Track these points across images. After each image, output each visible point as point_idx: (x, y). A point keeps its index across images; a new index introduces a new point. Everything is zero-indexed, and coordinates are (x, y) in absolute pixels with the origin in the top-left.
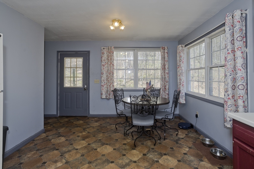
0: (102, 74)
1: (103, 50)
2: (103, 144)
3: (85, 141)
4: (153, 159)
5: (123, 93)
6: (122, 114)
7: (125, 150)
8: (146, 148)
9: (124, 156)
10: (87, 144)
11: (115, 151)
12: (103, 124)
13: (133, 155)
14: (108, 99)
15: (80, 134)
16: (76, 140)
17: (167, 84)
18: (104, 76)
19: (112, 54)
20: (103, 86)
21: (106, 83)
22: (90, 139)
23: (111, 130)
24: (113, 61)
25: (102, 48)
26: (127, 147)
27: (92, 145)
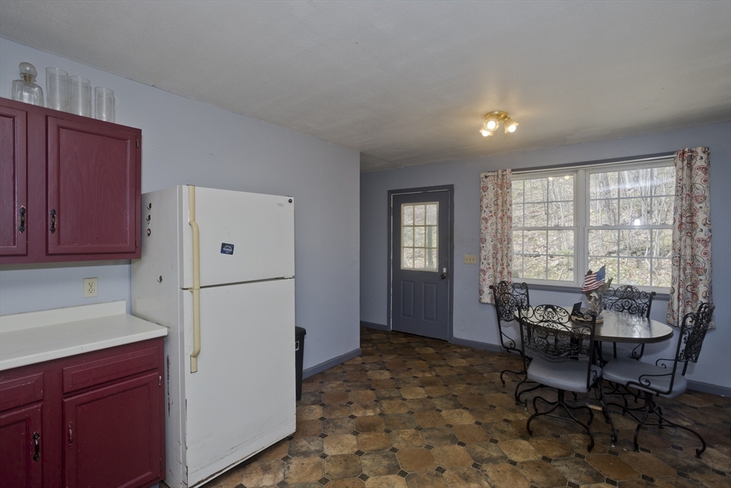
0: (483, 240)
1: (484, 179)
3: (424, 390)
4: (566, 477)
5: (527, 296)
6: (513, 349)
7: (503, 432)
9: (493, 444)
10: (427, 396)
11: (476, 426)
12: (477, 365)
13: (516, 449)
15: (420, 375)
16: (408, 383)
18: (489, 246)
19: (508, 190)
20: (484, 272)
21: (491, 264)
22: (435, 388)
23: (491, 382)
24: (509, 207)
25: (483, 175)
26: (511, 429)
27: (434, 400)
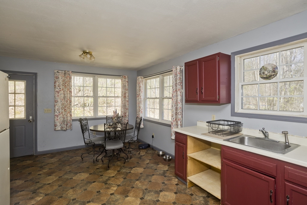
0: (56, 101)
1: (57, 73)
2: (76, 173)
3: (53, 176)
4: (126, 172)
5: (87, 123)
6: (91, 143)
7: (101, 172)
8: (118, 167)
9: (102, 176)
10: (58, 177)
11: (91, 175)
12: (62, 158)
13: (109, 173)
14: (64, 130)
16: (40, 178)
17: (127, 111)
18: (59, 105)
19: (70, 80)
20: (57, 116)
21: (61, 112)
22: (57, 173)
23: (76, 161)
24: (70, 87)
25: (56, 71)
27: (64, 177)
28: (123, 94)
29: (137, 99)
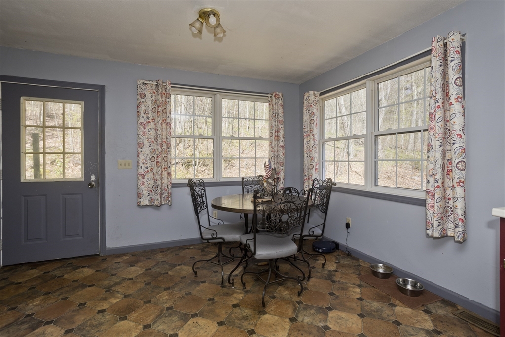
0: (140, 145)
1: (142, 87)
2: (185, 318)
3: (130, 321)
4: (316, 324)
5: (205, 191)
6: (216, 238)
7: (246, 318)
8: (286, 304)
10: (141, 326)
11: (223, 328)
12: (153, 267)
13: (271, 326)
14: (157, 206)
15: (105, 306)
16: (101, 324)
17: (282, 168)
18: (146, 152)
19: (167, 100)
20: (143, 176)
21: (149, 168)
22: (140, 311)
23: (182, 278)
24: (168, 114)
25: (140, 82)
26: (246, 311)
27: (155, 325)
28: (274, 132)
29: (305, 141)
